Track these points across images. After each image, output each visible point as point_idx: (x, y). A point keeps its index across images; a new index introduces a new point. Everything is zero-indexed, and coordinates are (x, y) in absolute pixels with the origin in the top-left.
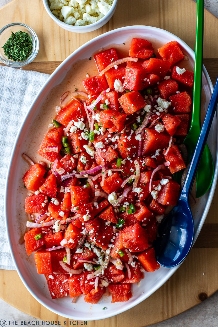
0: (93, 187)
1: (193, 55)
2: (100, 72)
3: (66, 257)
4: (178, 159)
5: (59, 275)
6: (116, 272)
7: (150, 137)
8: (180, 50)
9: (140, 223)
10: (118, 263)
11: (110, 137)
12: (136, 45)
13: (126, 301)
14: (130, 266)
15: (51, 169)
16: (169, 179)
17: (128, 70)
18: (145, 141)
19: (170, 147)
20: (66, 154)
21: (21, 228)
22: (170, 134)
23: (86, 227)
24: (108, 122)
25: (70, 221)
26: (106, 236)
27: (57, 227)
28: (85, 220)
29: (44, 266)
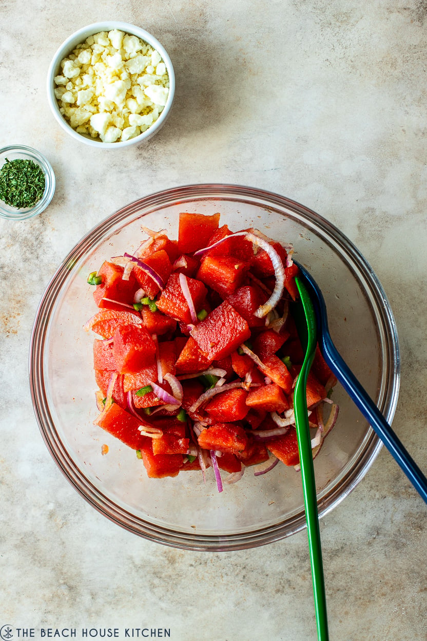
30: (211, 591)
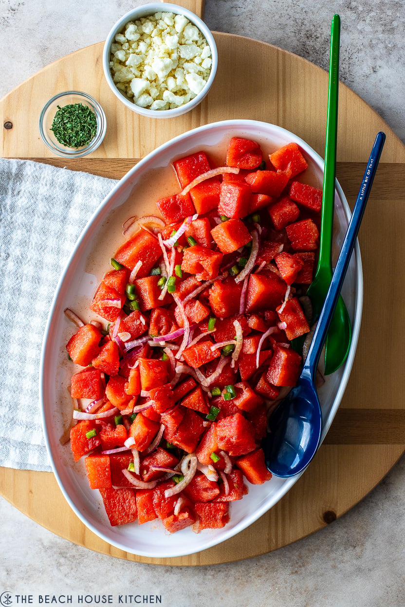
0: (174, 359)
1: (322, 164)
2: (183, 188)
3: (133, 463)
4: (299, 319)
5: (121, 490)
6: (207, 485)
7: (257, 287)
8: (302, 156)
9: (243, 413)
10: (210, 471)
12: (236, 148)
13: (221, 528)
15: (110, 333)
17: (224, 187)
18: (249, 293)
20: (132, 311)
21: (63, 420)
22: (286, 282)
24: (195, 265)
25: (140, 410)
29: (100, 477)
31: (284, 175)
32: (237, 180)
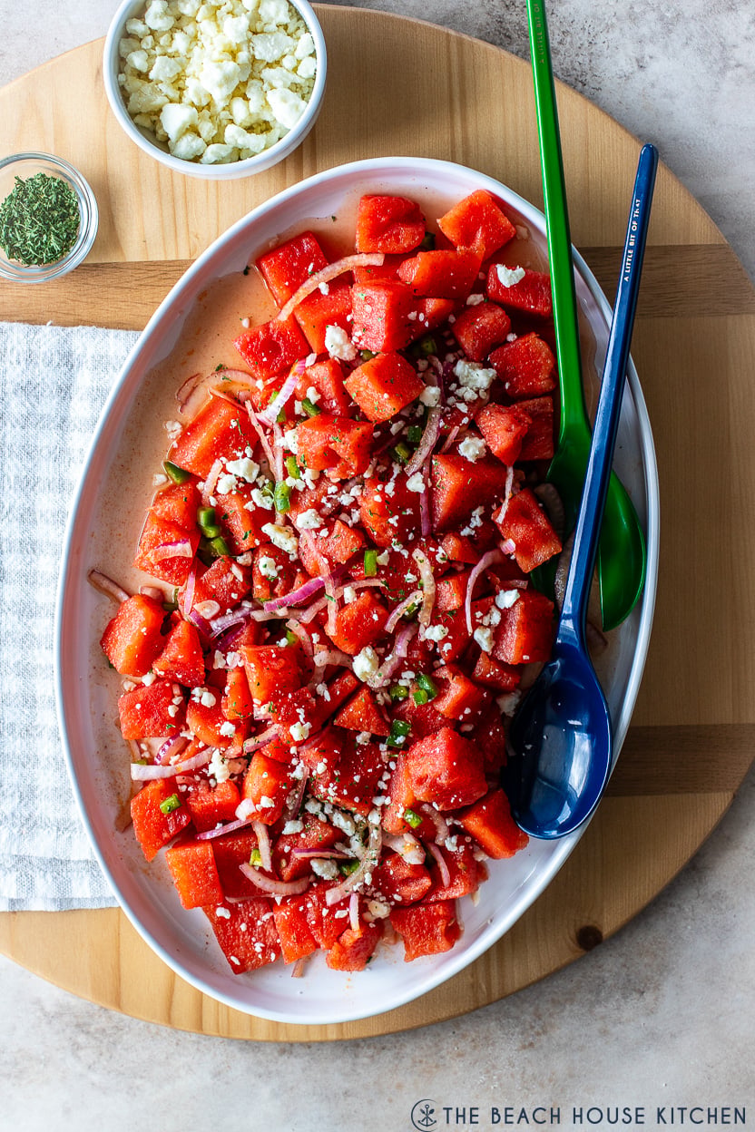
0: (307, 640)
1: (541, 221)
2: (281, 307)
3: (258, 849)
4: (537, 529)
5: (243, 902)
6: (406, 872)
7: (448, 480)
8: (501, 213)
9: (454, 724)
10: (408, 845)
11: (336, 493)
12: (373, 216)
13: (446, 951)
14: (443, 849)
15: (180, 607)
16: (520, 590)
17: (359, 294)
18: (435, 492)
19: (510, 500)
20: (215, 559)
21: (114, 786)
22: (503, 461)
23: (303, 757)
24: (322, 452)
25: (255, 746)
26: (361, 775)
27: (219, 770)
28: (297, 738)
29: (198, 884)
30: (173, 1053)
31: (470, 255)
32: (382, 278)
